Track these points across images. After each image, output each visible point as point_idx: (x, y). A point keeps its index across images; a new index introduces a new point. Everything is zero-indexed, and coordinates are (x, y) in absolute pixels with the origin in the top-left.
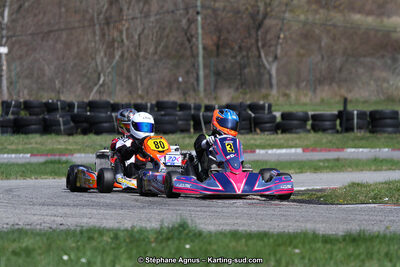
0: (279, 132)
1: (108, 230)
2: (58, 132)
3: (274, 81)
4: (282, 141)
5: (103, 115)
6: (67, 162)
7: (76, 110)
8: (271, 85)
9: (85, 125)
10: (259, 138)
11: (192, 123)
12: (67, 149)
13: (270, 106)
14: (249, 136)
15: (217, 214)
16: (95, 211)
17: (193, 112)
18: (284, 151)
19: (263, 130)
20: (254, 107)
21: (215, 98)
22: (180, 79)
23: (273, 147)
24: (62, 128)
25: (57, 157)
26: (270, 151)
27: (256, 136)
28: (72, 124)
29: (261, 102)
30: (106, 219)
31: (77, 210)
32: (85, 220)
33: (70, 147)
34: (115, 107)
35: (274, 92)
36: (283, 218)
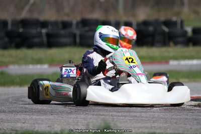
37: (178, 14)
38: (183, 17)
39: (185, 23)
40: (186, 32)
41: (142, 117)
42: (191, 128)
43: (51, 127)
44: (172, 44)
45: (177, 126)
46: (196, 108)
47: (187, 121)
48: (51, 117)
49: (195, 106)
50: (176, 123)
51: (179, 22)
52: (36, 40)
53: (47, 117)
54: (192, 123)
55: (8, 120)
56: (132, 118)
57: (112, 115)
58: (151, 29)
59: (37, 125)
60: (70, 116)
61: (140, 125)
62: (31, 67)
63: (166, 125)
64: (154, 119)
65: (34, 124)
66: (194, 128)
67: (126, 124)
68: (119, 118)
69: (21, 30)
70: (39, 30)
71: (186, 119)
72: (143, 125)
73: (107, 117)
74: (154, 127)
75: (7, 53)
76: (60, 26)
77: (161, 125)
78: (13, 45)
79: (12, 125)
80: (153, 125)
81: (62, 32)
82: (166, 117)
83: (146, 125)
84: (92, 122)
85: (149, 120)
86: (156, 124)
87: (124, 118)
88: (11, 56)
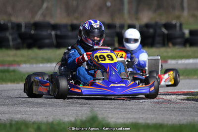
0: (188, 45)
1: (34, 123)
2: (8, 47)
3: (185, 5)
4: (190, 53)
5: (44, 33)
6: (14, 71)
7: (23, 29)
8: (182, 8)
9: (30, 41)
10: (171, 50)
11: (116, 39)
12: (14, 61)
13: (181, 25)
14: (163, 50)
15: (126, 110)
16: (28, 109)
17: (118, 30)
18: (191, 61)
19: (174, 44)
20: (168, 26)
21: (137, 19)
22: (109, 4)
23: (182, 58)
24: (11, 43)
25: (6, 68)
26: (180, 62)
27: (169, 50)
28: (19, 41)
29: (174, 22)
30: (35, 115)
31: (14, 109)
32: (19, 116)
33: (17, 59)
34: (55, 27)
35: (186, 13)
36: (181, 113)
37: (178, 17)
38: (183, 20)
39: (184, 26)
40: (183, 34)
41: (132, 109)
42: (175, 119)
43: (48, 117)
44: (170, 45)
45: (163, 117)
46: (184, 101)
47: (173, 112)
48: (50, 109)
49: (184, 100)
50: (162, 114)
51: (178, 25)
52: (47, 41)
53: (46, 109)
54: (177, 115)
55: (9, 112)
56: (123, 110)
57: (105, 108)
58: (151, 31)
59: (34, 117)
60: (66, 108)
61: (129, 116)
62: (41, 65)
63: (153, 116)
64: (144, 111)
65: (32, 115)
66: (178, 119)
67: (117, 115)
68: (111, 110)
69: (33, 32)
70: (49, 32)
71: (173, 110)
72: (132, 116)
73: (101, 109)
74: (142, 118)
75: (19, 52)
76: (69, 28)
77: (149, 116)
78: (25, 45)
79: (12, 116)
80: (141, 116)
81: (70, 34)
82: (155, 109)
83: (135, 116)
84: (86, 114)
85: (138, 111)
86: (144, 116)
87: (116, 110)
88: (23, 56)
